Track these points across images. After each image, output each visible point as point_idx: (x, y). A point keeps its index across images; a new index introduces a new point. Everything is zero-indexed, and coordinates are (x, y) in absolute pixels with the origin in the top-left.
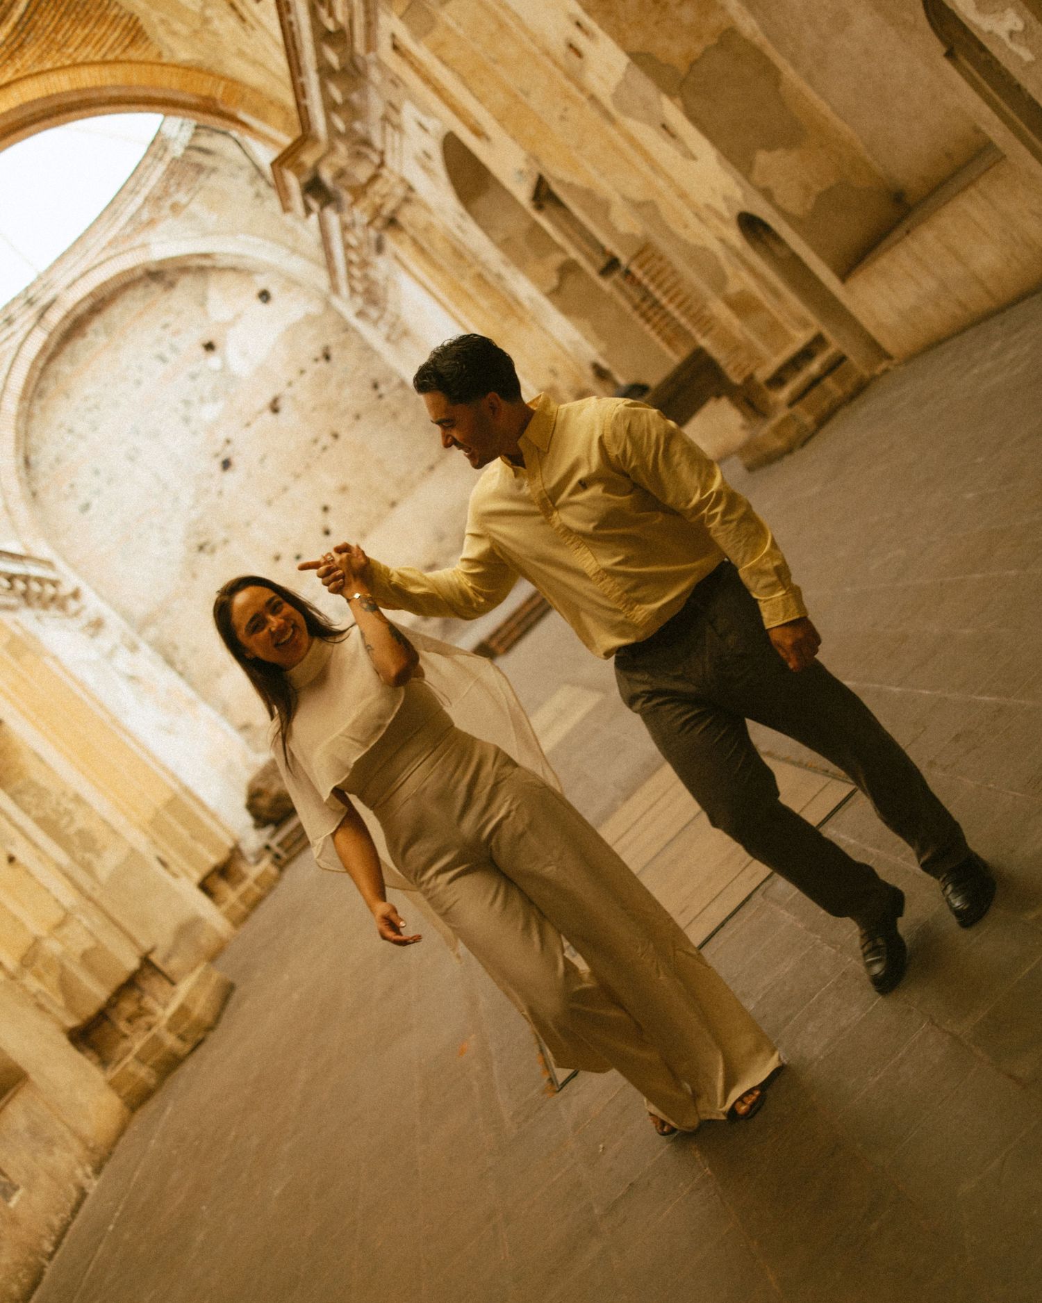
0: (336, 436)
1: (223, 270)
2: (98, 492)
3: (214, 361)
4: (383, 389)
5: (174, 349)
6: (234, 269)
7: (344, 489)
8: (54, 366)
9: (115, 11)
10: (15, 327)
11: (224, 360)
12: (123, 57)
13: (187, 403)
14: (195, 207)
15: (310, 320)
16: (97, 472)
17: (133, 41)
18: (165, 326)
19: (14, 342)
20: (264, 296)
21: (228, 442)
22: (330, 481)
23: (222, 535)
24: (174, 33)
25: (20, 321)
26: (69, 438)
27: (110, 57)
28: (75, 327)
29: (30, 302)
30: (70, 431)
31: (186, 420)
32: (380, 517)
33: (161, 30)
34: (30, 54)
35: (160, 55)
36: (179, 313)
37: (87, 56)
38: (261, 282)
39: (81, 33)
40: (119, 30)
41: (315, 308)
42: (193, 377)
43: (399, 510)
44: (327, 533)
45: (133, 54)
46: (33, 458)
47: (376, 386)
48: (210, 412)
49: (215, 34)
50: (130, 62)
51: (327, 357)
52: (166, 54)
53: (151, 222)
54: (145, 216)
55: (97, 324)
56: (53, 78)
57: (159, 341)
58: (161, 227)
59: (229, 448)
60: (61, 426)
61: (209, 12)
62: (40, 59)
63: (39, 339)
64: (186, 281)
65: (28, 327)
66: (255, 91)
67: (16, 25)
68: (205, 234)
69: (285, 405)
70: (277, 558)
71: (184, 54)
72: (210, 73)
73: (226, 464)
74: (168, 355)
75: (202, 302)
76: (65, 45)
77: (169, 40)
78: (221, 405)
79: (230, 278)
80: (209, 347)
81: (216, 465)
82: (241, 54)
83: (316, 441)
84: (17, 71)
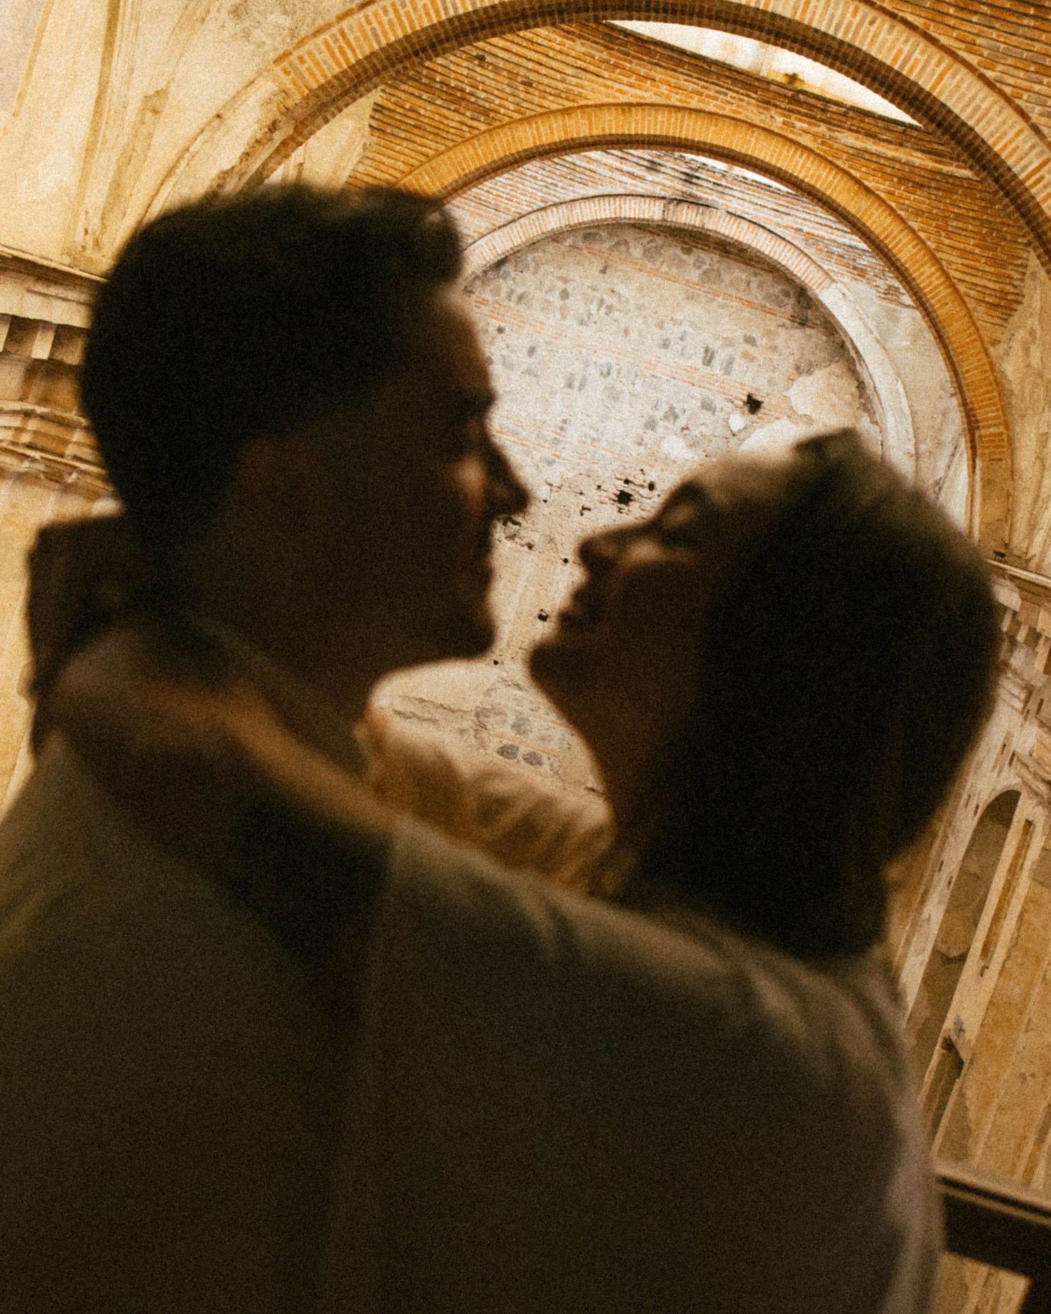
1: (854, 373)
2: (508, 365)
3: (739, 419)
5: (728, 367)
6: (861, 386)
8: (630, 235)
9: (1016, 276)
10: (649, 177)
11: (747, 430)
12: (971, 304)
13: (672, 414)
14: (905, 316)
16: (532, 351)
17: (995, 306)
18: (750, 341)
19: (632, 186)
21: (652, 487)
23: (536, 538)
24: (1026, 350)
25: (659, 178)
26: (555, 298)
27: (962, 288)
28: (693, 239)
29: (689, 179)
30: (565, 294)
31: (651, 425)
33: (1022, 334)
34: (917, 199)
35: (995, 342)
36: (774, 348)
37: (949, 262)
39: (970, 245)
40: (997, 286)
42: (707, 406)
45: (980, 312)
46: (508, 268)
48: (674, 447)
50: (969, 313)
52: (1001, 348)
53: (859, 272)
55: (710, 259)
56: (905, 238)
57: (728, 343)
58: (861, 286)
59: (645, 492)
60: (566, 281)
62: (918, 213)
63: (653, 212)
64: (817, 336)
65: (658, 191)
66: (1013, 472)
67: (940, 172)
68: (882, 342)
71: (1011, 369)
72: (1006, 409)
73: (624, 499)
74: (716, 362)
75: (803, 369)
76: (950, 235)
77: (1016, 346)
78: (690, 455)
79: (849, 386)
80: (753, 405)
81: (615, 489)
82: (1042, 438)
84: (891, 193)
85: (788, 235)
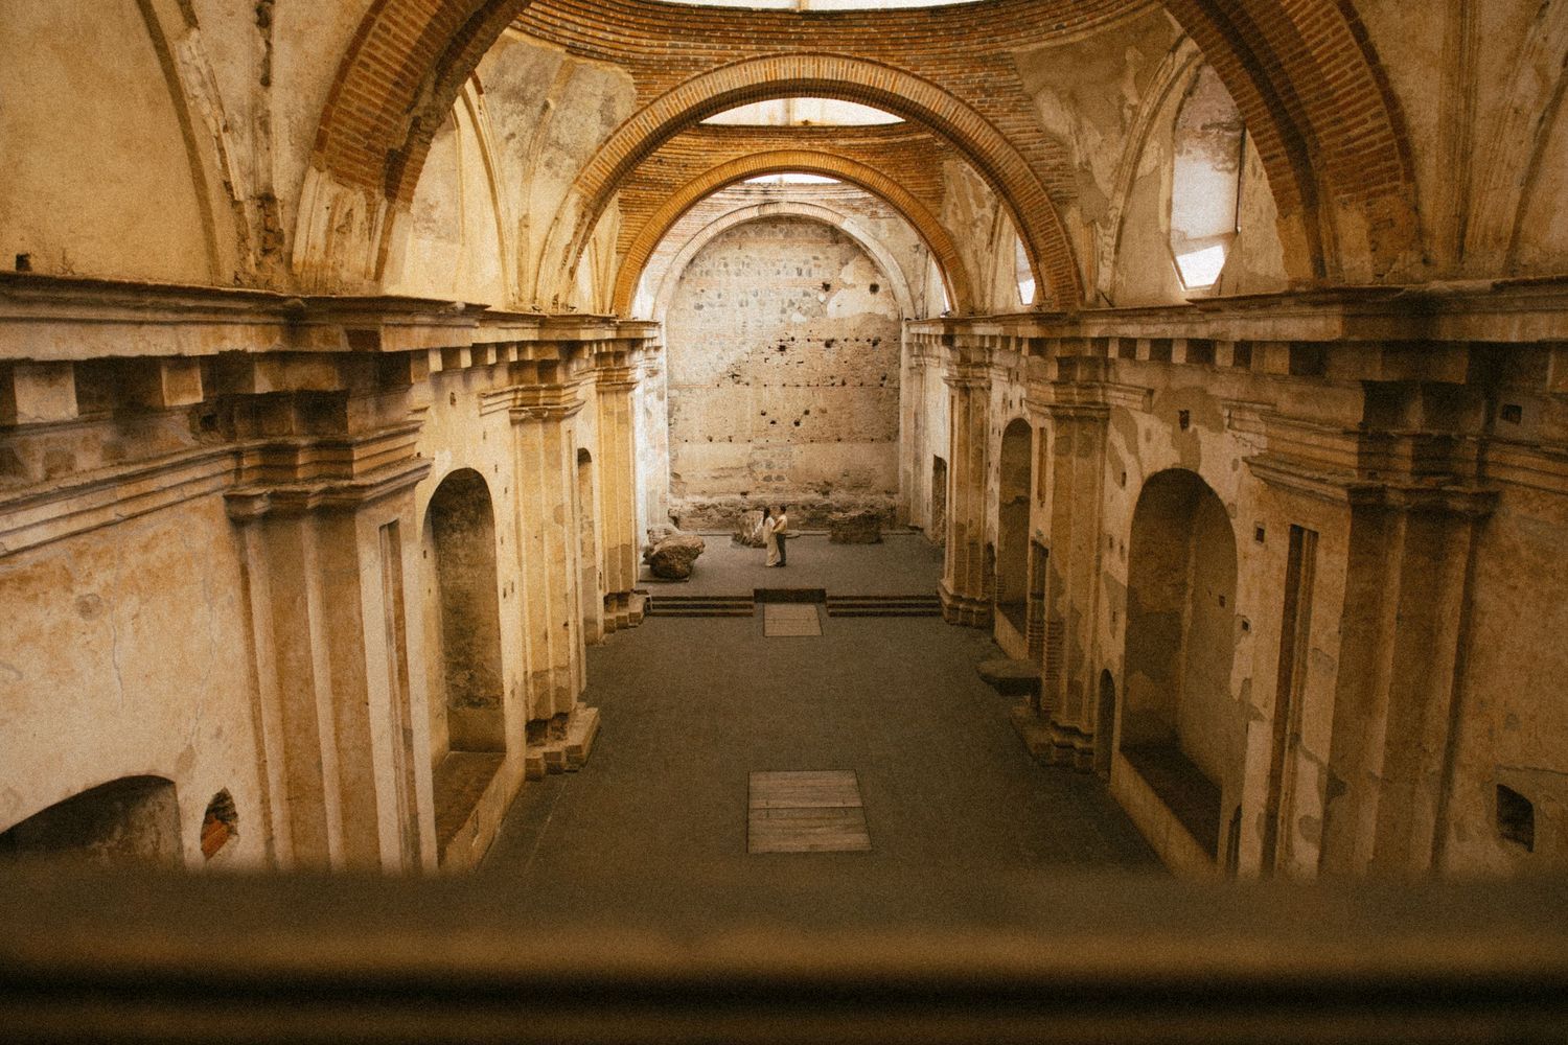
0: (844, 384)
1: (869, 258)
2: (711, 305)
3: (822, 297)
4: (886, 383)
5: (810, 273)
6: (872, 262)
7: (824, 411)
8: (747, 228)
9: (939, 180)
10: (747, 197)
11: (827, 300)
12: (922, 201)
13: (792, 304)
14: (883, 222)
15: (884, 319)
16: (719, 296)
17: (933, 198)
18: (815, 258)
19: (741, 204)
20: (874, 288)
21: (793, 339)
22: (821, 403)
23: (748, 379)
24: (955, 214)
25: (752, 197)
26: (722, 268)
27: (916, 195)
28: (775, 220)
29: (765, 193)
30: (726, 265)
31: (784, 311)
32: (828, 440)
33: (950, 207)
34: (881, 160)
35: (939, 215)
36: (827, 258)
37: (906, 185)
38: (879, 280)
39: (913, 173)
40: (932, 188)
41: (892, 316)
42: (806, 294)
43: (839, 444)
44: (797, 424)
45: (928, 203)
46: (696, 261)
47: (884, 379)
48: (797, 317)
49: (972, 233)
50: (923, 206)
51: (875, 344)
52: (942, 217)
53: (856, 210)
54: (857, 204)
55: (787, 226)
56: (882, 180)
57: (806, 262)
58: (858, 216)
59: (791, 343)
60: (724, 259)
61: (979, 223)
63: (754, 213)
64: (846, 246)
65: (753, 203)
68: (876, 238)
69: (835, 348)
70: (764, 414)
71: (950, 226)
72: (953, 244)
73: (782, 348)
74: (804, 272)
75: (844, 264)
76: (902, 171)
77: (949, 214)
78: (805, 319)
79: (868, 264)
80: (826, 287)
81: (776, 346)
82: (975, 253)
83: (832, 377)
85: (818, 203)
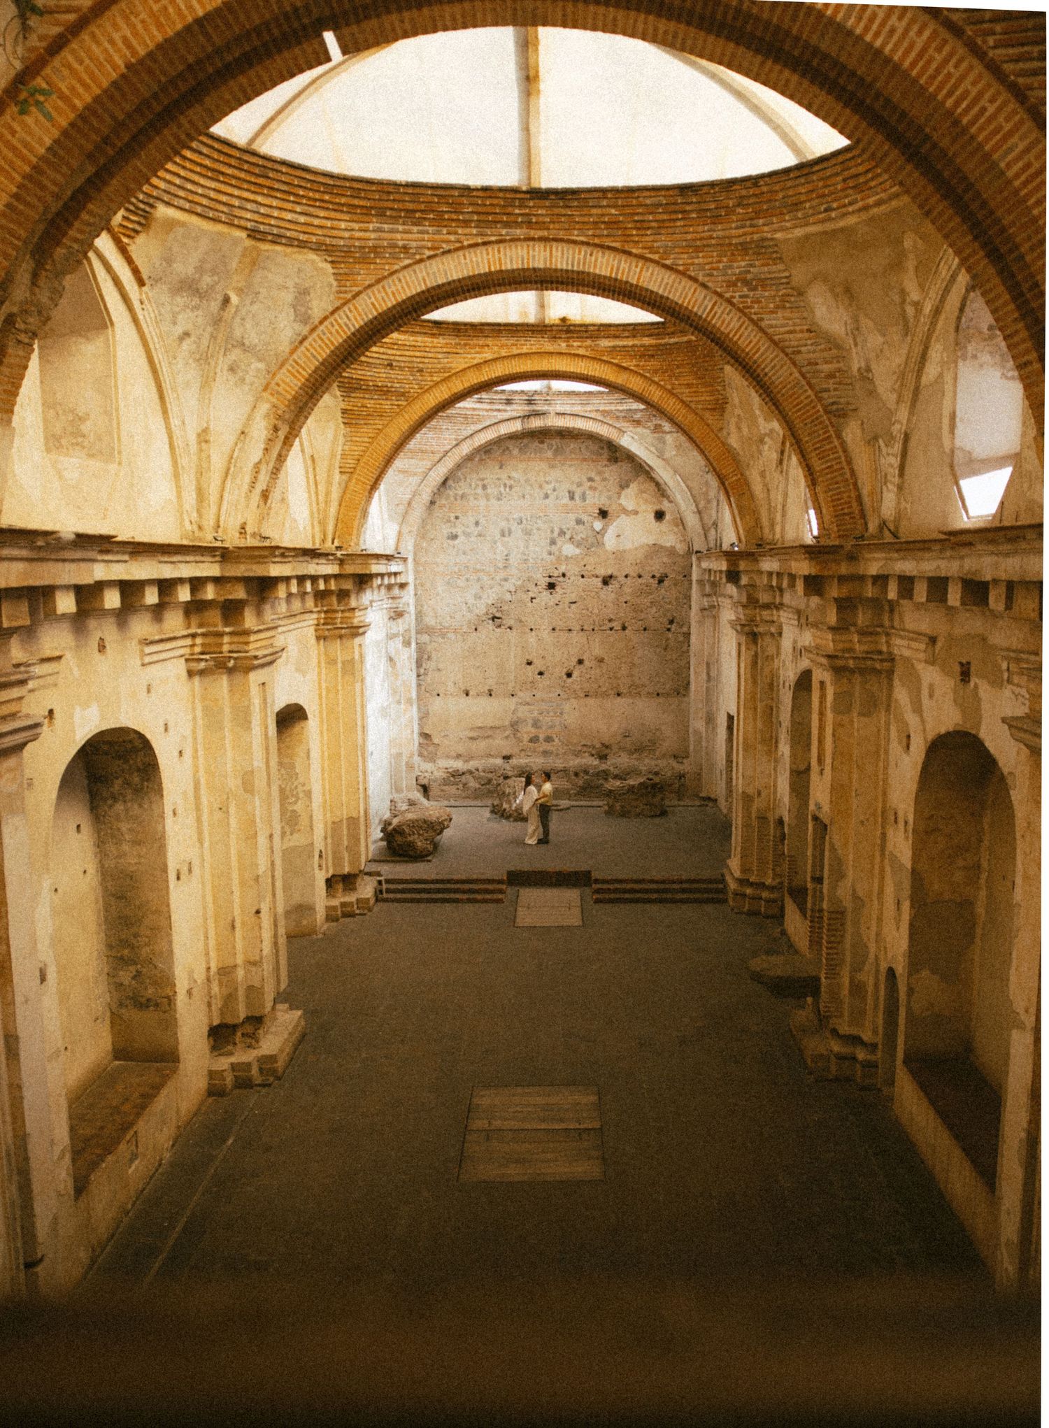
0: (624, 628)
1: (652, 479)
2: (467, 535)
3: (598, 525)
4: (673, 627)
5: (584, 497)
6: (657, 484)
7: (601, 660)
8: (510, 444)
9: (719, 388)
10: (508, 408)
11: (604, 530)
12: (701, 413)
13: (562, 533)
14: (669, 438)
15: (672, 552)
16: (477, 524)
17: (714, 409)
18: (590, 479)
19: (501, 416)
20: (659, 515)
21: (564, 575)
22: (598, 651)
23: (512, 622)
24: (739, 428)
25: (514, 407)
26: (479, 491)
27: (693, 405)
28: (543, 435)
29: (530, 402)
30: (484, 487)
31: (553, 542)
32: (605, 695)
33: (733, 421)
34: (653, 364)
35: (721, 429)
36: (604, 479)
37: (682, 393)
38: (666, 506)
40: (712, 398)
41: (681, 548)
42: (579, 522)
43: (619, 699)
44: (569, 675)
45: (707, 415)
46: (450, 482)
47: (671, 622)
48: (569, 550)
49: (760, 452)
50: (701, 418)
51: (661, 581)
52: (725, 432)
53: (638, 423)
54: (638, 416)
55: (556, 442)
56: (653, 388)
57: (579, 485)
58: (639, 430)
59: (561, 579)
60: (483, 480)
61: (767, 439)
62: (656, 372)
63: (516, 426)
64: (626, 466)
65: (515, 414)
66: (752, 498)
67: (661, 345)
68: (661, 456)
69: (614, 586)
70: (529, 663)
71: (733, 441)
72: (738, 464)
73: (551, 586)
74: (577, 497)
75: (623, 486)
76: (677, 378)
77: (733, 428)
78: (578, 551)
79: (653, 484)
80: (603, 514)
81: (544, 582)
82: (763, 474)
83: (610, 620)
84: (638, 366)
85: (592, 415)
